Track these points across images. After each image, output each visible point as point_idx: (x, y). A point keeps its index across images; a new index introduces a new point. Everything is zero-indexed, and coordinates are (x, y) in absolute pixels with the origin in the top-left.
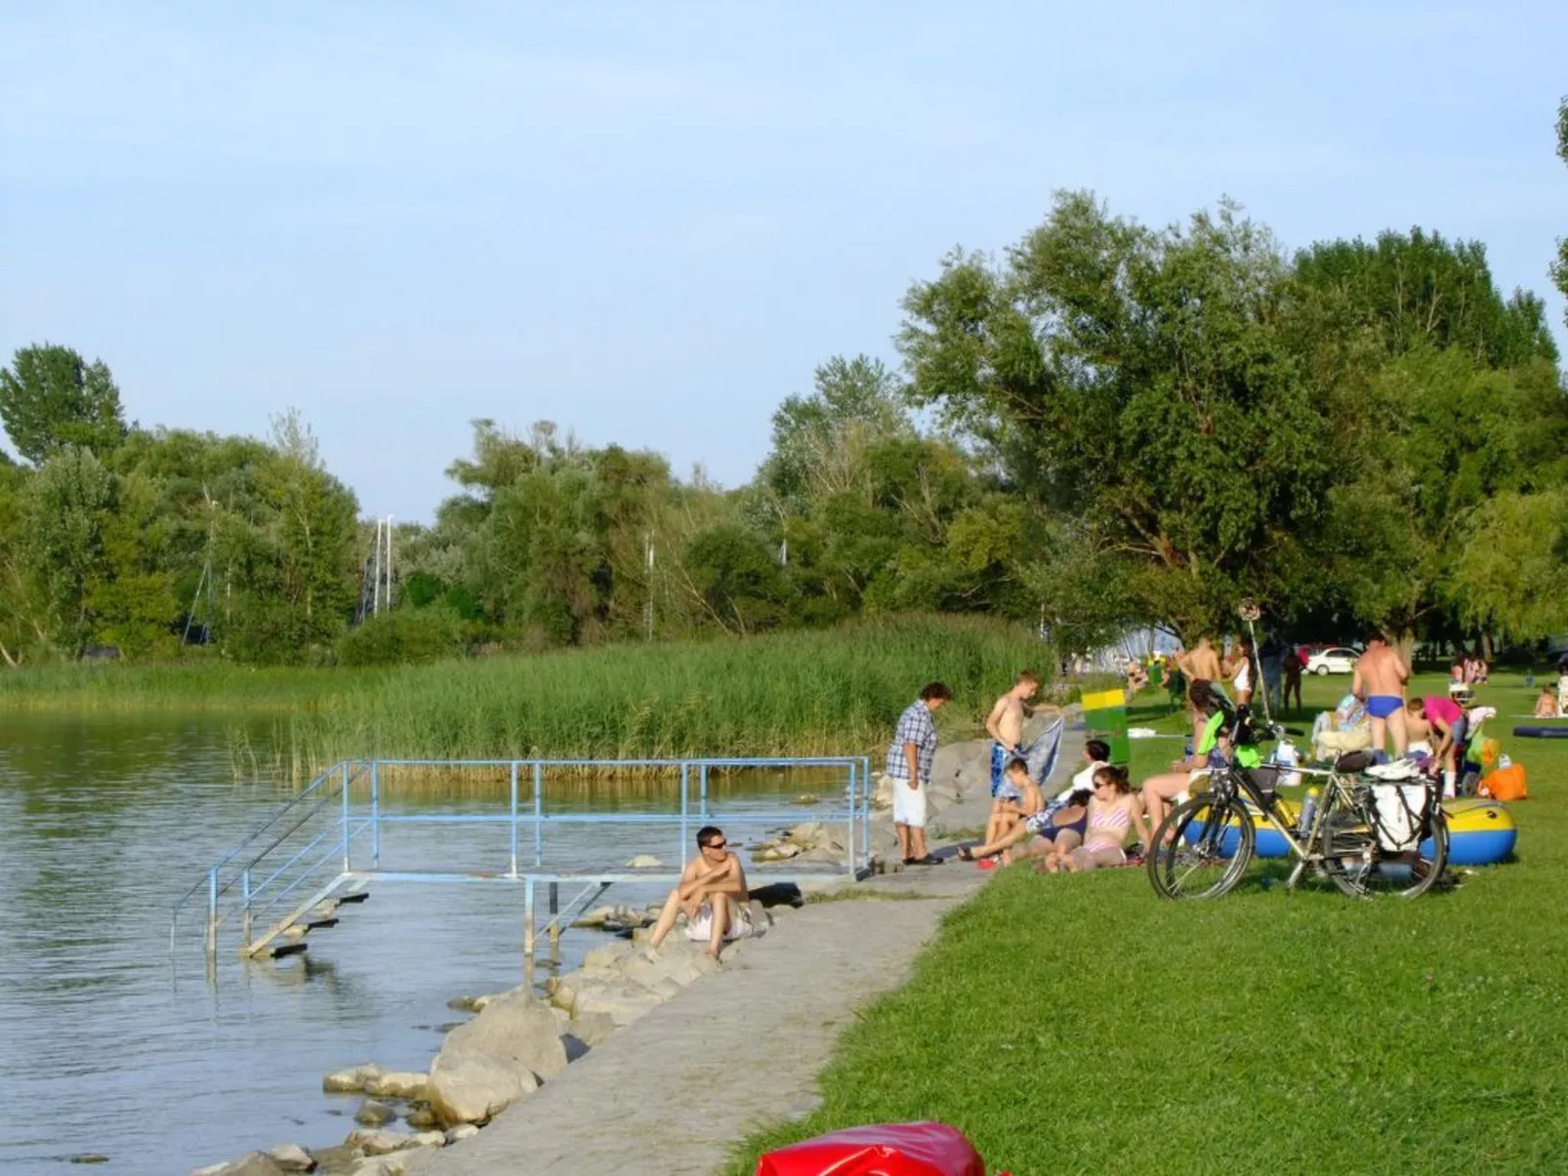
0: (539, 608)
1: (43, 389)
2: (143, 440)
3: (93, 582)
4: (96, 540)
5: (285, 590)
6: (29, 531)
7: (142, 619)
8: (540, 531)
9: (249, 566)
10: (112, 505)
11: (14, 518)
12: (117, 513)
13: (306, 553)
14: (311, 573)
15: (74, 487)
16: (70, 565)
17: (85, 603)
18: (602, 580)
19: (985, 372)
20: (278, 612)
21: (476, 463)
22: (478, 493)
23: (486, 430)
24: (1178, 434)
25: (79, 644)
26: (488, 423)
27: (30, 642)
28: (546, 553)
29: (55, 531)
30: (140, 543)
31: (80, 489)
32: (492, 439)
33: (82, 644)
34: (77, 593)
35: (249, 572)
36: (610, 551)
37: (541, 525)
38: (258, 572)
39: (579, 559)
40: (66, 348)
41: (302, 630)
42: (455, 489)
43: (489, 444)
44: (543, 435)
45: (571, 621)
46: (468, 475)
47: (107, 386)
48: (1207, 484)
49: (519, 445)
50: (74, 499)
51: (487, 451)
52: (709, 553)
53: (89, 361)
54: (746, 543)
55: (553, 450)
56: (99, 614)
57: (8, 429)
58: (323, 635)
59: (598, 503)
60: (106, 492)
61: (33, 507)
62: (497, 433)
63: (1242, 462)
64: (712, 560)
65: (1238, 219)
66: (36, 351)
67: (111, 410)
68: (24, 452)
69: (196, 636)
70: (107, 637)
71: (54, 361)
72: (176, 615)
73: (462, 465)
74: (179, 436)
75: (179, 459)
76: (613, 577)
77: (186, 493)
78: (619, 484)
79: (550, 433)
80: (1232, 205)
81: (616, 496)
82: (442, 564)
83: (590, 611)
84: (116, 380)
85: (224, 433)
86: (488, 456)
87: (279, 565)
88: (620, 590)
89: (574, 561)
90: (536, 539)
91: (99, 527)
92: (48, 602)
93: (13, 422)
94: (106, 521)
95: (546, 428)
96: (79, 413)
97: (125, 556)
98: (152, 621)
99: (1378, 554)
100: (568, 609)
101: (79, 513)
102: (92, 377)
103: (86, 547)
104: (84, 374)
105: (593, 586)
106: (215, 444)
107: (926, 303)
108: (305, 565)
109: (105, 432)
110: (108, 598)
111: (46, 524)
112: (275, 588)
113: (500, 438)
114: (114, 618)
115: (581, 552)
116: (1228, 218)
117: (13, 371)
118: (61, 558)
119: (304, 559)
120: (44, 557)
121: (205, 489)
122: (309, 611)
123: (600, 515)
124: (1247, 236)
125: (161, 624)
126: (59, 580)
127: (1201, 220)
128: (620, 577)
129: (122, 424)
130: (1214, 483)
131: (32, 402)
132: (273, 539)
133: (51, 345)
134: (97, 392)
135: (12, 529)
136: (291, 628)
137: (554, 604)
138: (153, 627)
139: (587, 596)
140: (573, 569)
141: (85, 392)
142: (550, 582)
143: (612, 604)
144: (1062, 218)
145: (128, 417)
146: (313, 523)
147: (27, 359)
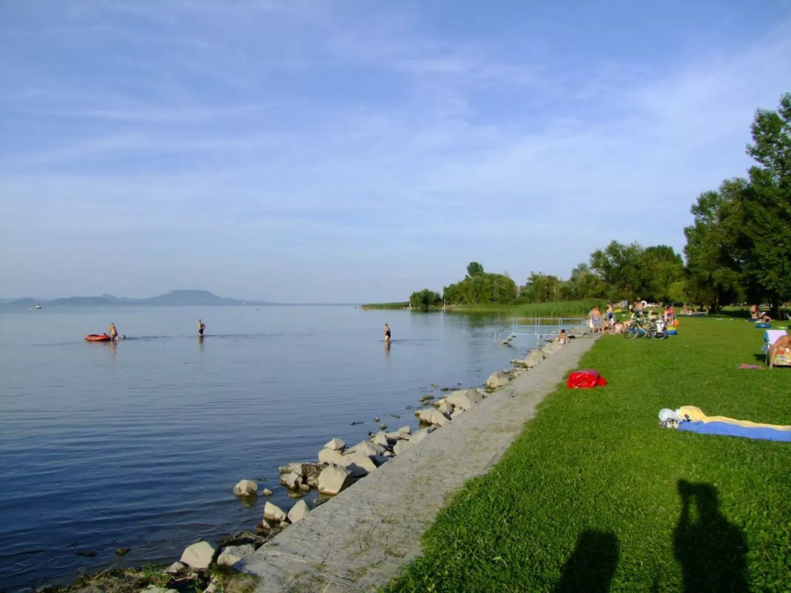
0: (539, 297)
1: (473, 268)
2: (486, 274)
3: (480, 293)
6: (471, 287)
7: (486, 298)
9: (500, 291)
11: (468, 286)
12: (483, 284)
13: (508, 290)
14: (509, 292)
17: (479, 296)
18: (548, 293)
19: (601, 265)
20: (504, 297)
21: (531, 277)
22: (531, 282)
24: (628, 273)
26: (533, 272)
27: (472, 301)
29: (475, 286)
30: (486, 288)
33: (479, 302)
36: (549, 289)
38: (502, 292)
40: (476, 262)
42: (528, 281)
43: (533, 275)
45: (544, 299)
50: (477, 282)
52: (563, 290)
53: (479, 264)
54: (568, 288)
56: (481, 298)
58: (510, 301)
59: (548, 283)
60: (481, 281)
63: (638, 277)
67: (482, 270)
68: (471, 276)
69: (493, 301)
70: (482, 301)
71: (475, 264)
72: (491, 298)
73: (529, 278)
74: (491, 274)
75: (491, 277)
77: (492, 281)
78: (551, 280)
81: (550, 282)
82: (527, 291)
83: (546, 298)
84: (483, 266)
85: (497, 273)
87: (504, 291)
88: (551, 295)
89: (544, 291)
91: (481, 286)
92: (474, 296)
93: (469, 272)
96: (478, 271)
97: (484, 290)
100: (543, 297)
101: (478, 284)
102: (480, 266)
103: (479, 289)
107: (593, 256)
109: (481, 273)
110: (482, 296)
112: (504, 294)
114: (483, 298)
115: (545, 289)
117: (469, 265)
118: (476, 290)
120: (473, 290)
121: (495, 281)
122: (508, 297)
126: (475, 293)
127: (632, 244)
128: (551, 293)
130: (634, 280)
132: (504, 288)
133: (474, 262)
134: (480, 268)
136: (506, 300)
137: (541, 297)
138: (488, 299)
139: (546, 295)
142: (541, 294)
143: (549, 297)
144: (612, 244)
145: (484, 271)
147: (471, 264)
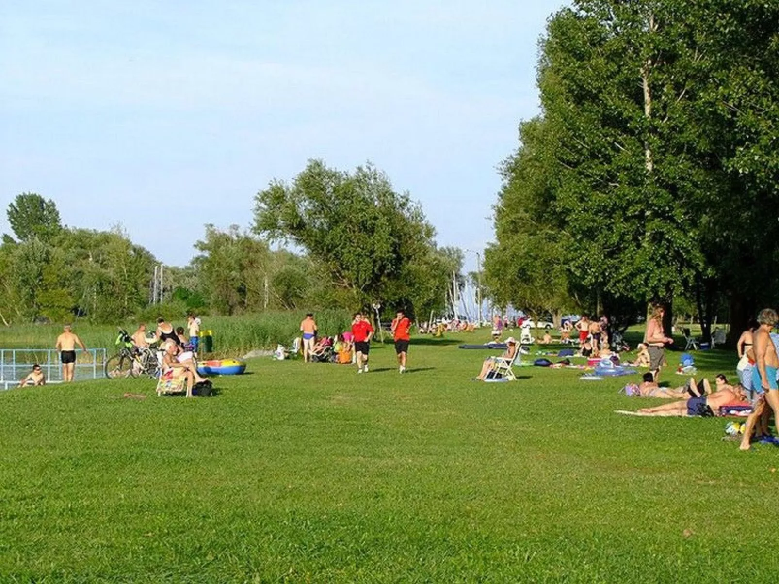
0: (216, 302)
1: (27, 212)
2: (67, 233)
3: (39, 291)
4: (40, 274)
5: (116, 295)
6: (13, 271)
7: (58, 307)
8: (217, 271)
9: (101, 285)
10: (47, 261)
11: (7, 266)
12: (48, 263)
13: (125, 280)
14: (126, 288)
15: (31, 253)
16: (29, 285)
17: (36, 300)
18: (242, 291)
20: (113, 304)
21: (206, 242)
22: (206, 254)
23: (211, 229)
24: (345, 244)
25: (33, 317)
26: (212, 225)
27: (14, 316)
28: (219, 280)
29: (23, 271)
30: (58, 276)
31: (34, 254)
32: (212, 232)
33: (36, 317)
34: (32, 296)
35: (101, 288)
36: (245, 279)
37: (217, 269)
38: (105, 288)
39: (232, 282)
40: (37, 195)
41: (123, 311)
42: (198, 253)
43: (211, 234)
44: (234, 231)
45: (229, 307)
46: (203, 247)
47: (54, 210)
48: (354, 261)
49: (224, 234)
50: (31, 258)
51: (211, 237)
52: (282, 280)
53: (47, 200)
54: (297, 276)
55: (238, 236)
56: (42, 305)
57: (13, 228)
58: (131, 313)
59: (240, 260)
60: (44, 256)
61: (14, 261)
62: (215, 230)
63: (368, 254)
64: (283, 283)
65: (372, 169)
66: (25, 196)
67: (56, 220)
68: (19, 237)
69: (82, 314)
70: (45, 314)
71: (32, 200)
72: (73, 305)
73: (201, 243)
74: (81, 231)
75: (81, 241)
76: (247, 290)
77: (82, 255)
78: (249, 252)
79: (237, 229)
80: (370, 164)
81: (247, 257)
82: (190, 284)
83: (237, 303)
84: (57, 208)
85: (100, 230)
86: (211, 239)
87: (113, 285)
88: (249, 295)
89: (230, 283)
90: (215, 274)
91: (41, 270)
92: (21, 300)
93: (15, 225)
94: (44, 267)
95: (235, 227)
96: (42, 221)
97: (52, 281)
98: (63, 307)
99: (417, 286)
100: (228, 302)
101: (33, 264)
102: (48, 206)
103: (36, 278)
104: (44, 205)
105: (238, 293)
106: (97, 234)
108: (124, 285)
109: (52, 229)
110: (45, 298)
111: (19, 268)
112: (112, 294)
113: (216, 232)
114: (47, 306)
115: (233, 280)
116: (369, 168)
117: (15, 204)
118: (26, 282)
119: (124, 282)
120: (19, 282)
121: (90, 254)
122: (126, 303)
123: (241, 265)
124: (376, 174)
125: (67, 309)
126: (26, 290)
127: (360, 169)
128: (249, 290)
129: (60, 226)
130: (357, 261)
131: (23, 217)
132: (111, 274)
133: (31, 193)
134: (50, 213)
135: (6, 271)
136: (118, 310)
137: (222, 301)
138: (63, 310)
139: (235, 297)
140: (229, 286)
141: (45, 213)
142: (221, 291)
143: (246, 301)
145: (63, 223)
146: (127, 268)
147: (21, 199)
